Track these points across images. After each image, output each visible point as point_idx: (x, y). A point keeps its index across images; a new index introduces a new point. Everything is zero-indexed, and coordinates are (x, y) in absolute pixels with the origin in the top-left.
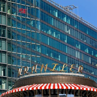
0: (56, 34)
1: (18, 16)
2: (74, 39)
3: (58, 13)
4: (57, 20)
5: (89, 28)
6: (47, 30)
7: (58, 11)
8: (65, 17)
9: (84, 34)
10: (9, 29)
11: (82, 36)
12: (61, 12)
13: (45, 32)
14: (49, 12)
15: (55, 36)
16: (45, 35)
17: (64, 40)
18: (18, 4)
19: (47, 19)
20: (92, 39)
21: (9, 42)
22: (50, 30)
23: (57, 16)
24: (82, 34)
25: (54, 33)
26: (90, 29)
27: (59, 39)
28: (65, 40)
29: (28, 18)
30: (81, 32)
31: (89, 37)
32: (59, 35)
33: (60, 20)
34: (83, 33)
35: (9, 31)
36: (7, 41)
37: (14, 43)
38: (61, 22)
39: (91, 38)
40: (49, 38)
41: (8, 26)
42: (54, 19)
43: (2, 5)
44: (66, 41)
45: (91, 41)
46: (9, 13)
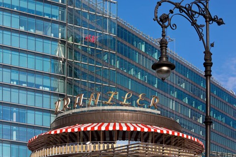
0: (142, 75)
1: (83, 45)
2: (168, 84)
3: (145, 46)
4: (143, 56)
5: (190, 70)
6: (129, 69)
7: (146, 43)
8: (156, 52)
9: (183, 77)
10: (70, 64)
11: (179, 80)
12: (150, 45)
13: (125, 71)
14: (133, 44)
15: (139, 78)
16: (125, 76)
17: (153, 83)
18: (84, 28)
19: (129, 54)
20: (194, 86)
21: (70, 81)
22: (132, 70)
23: (143, 50)
24: (179, 77)
25: (139, 73)
26: (192, 72)
27: (146, 82)
28: (155, 84)
29: (99, 49)
30: (178, 74)
31: (189, 83)
32: (146, 76)
33: (149, 57)
34: (181, 76)
35: (70, 67)
36: (66, 81)
37: (77, 84)
38: (150, 59)
39: (192, 84)
40: (131, 79)
41: (68, 59)
42: (139, 53)
43: (60, 29)
44: (156, 86)
45: (192, 87)
46: (70, 42)
